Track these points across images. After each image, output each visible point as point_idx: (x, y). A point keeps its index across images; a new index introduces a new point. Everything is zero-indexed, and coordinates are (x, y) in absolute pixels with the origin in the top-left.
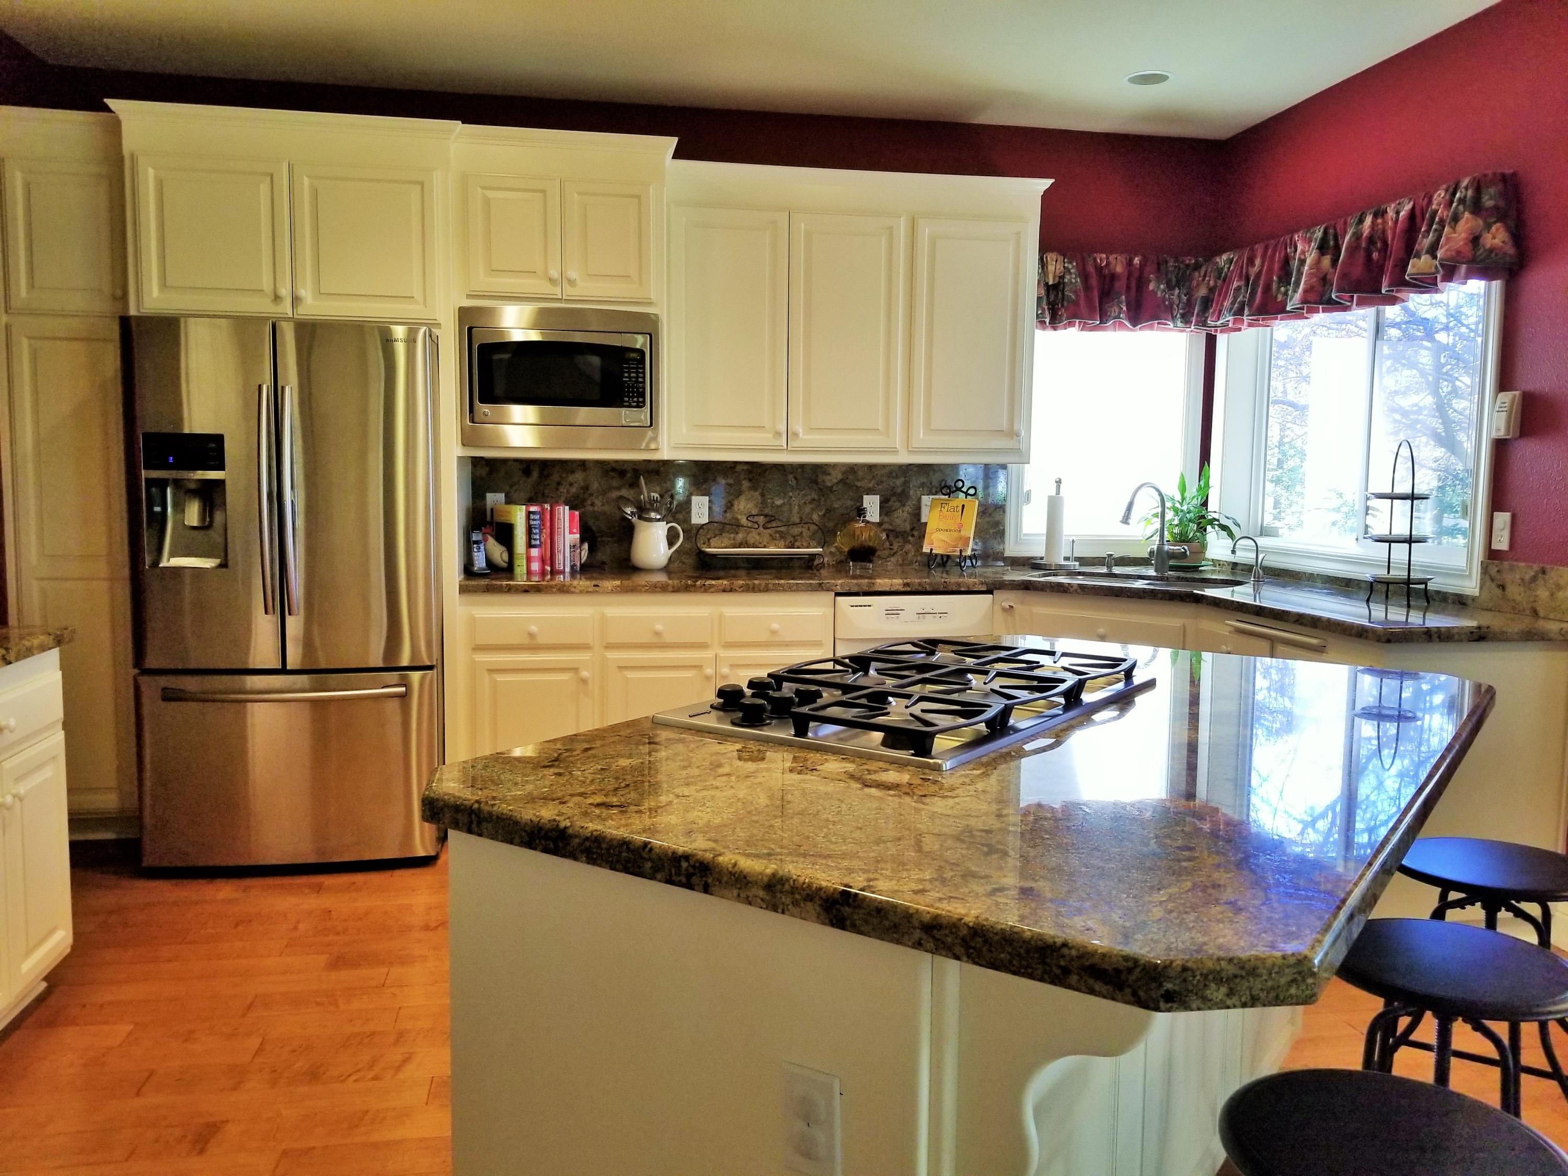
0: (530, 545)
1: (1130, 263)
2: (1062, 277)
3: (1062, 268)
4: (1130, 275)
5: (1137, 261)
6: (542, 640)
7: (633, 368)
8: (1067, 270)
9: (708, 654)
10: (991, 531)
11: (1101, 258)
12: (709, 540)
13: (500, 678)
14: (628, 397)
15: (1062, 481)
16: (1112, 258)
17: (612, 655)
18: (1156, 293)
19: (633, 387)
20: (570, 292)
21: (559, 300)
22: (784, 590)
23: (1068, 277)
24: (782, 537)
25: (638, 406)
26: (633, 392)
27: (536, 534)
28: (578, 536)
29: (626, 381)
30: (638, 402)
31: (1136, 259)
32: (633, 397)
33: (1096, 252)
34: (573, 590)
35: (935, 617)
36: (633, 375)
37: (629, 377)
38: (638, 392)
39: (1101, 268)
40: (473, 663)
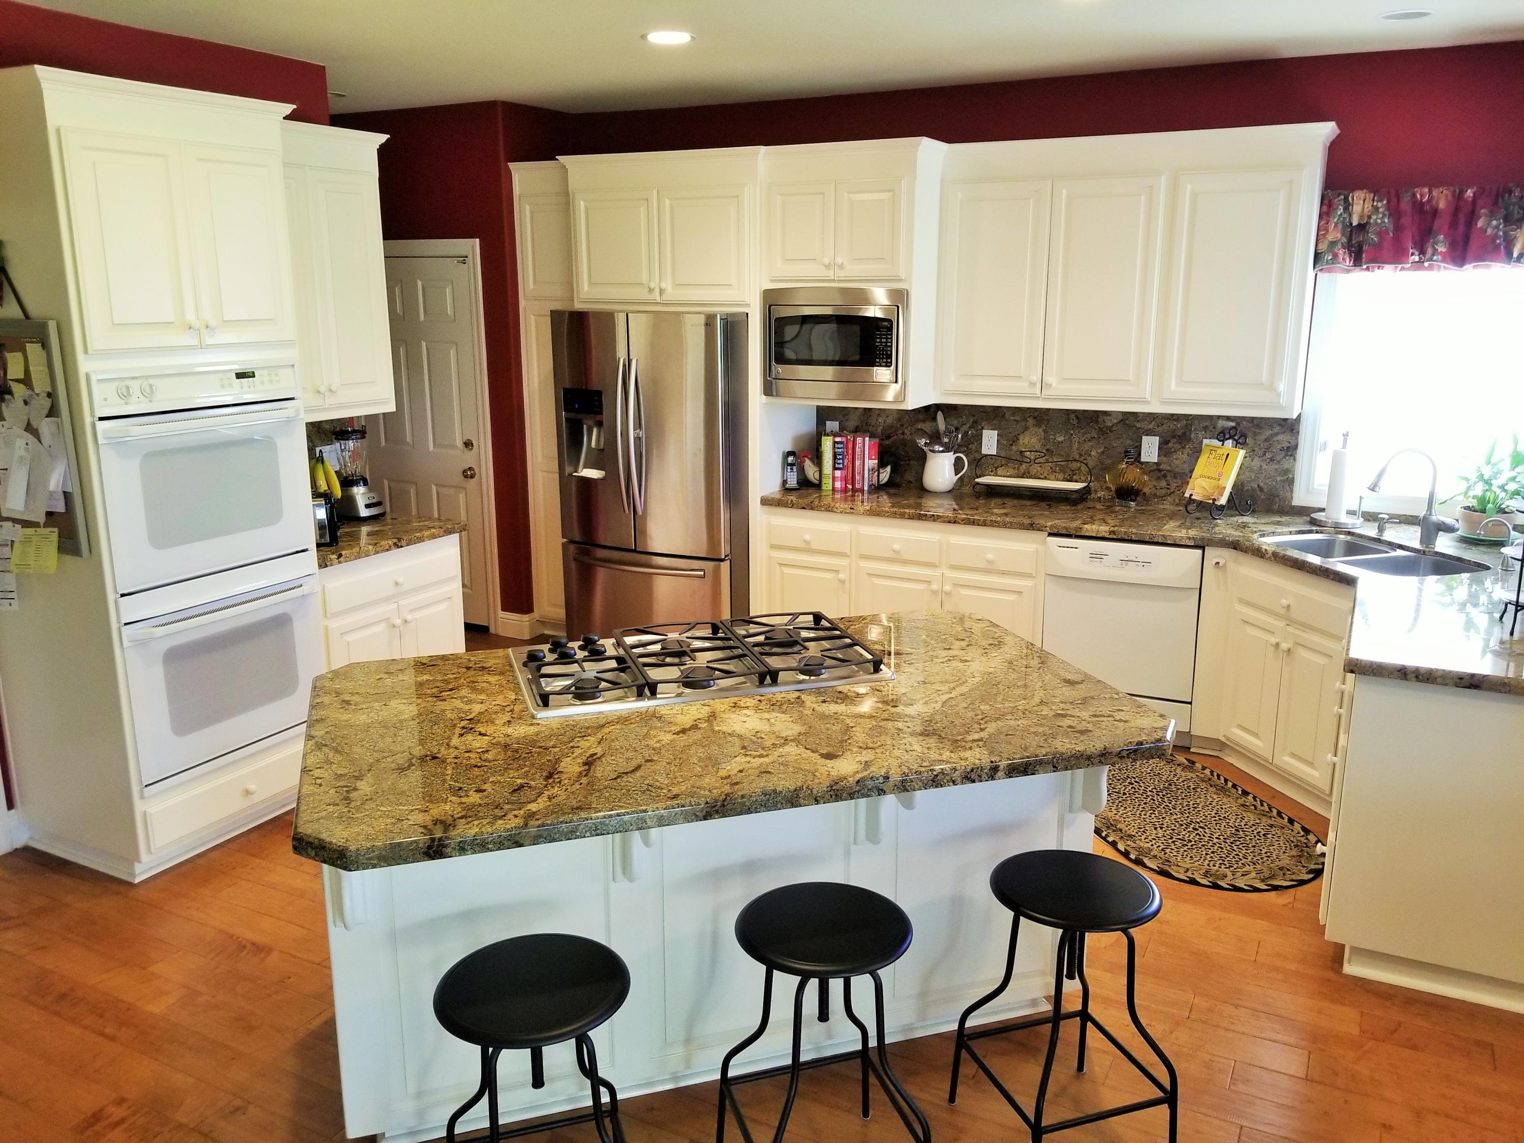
0: (835, 468)
1: (1459, 196)
2: (1369, 217)
3: (1370, 208)
4: (1457, 210)
5: (1469, 193)
6: (814, 547)
7: (884, 335)
8: (1376, 209)
9: (938, 573)
10: (1278, 479)
11: (1423, 194)
12: (996, 468)
13: (787, 570)
14: (880, 358)
15: (1350, 434)
16: (1435, 193)
17: (864, 564)
18: (1486, 231)
19: (883, 350)
20: (840, 274)
21: (833, 281)
22: (999, 527)
23: (1374, 217)
24: (1061, 471)
25: (886, 366)
26: (883, 354)
27: (840, 459)
28: (877, 461)
29: (878, 346)
30: (887, 362)
31: (1469, 191)
32: (883, 358)
33: (1418, 186)
34: (835, 510)
35: (1137, 565)
36: (884, 340)
37: (881, 342)
38: (887, 354)
39: (1422, 204)
40: (770, 558)
